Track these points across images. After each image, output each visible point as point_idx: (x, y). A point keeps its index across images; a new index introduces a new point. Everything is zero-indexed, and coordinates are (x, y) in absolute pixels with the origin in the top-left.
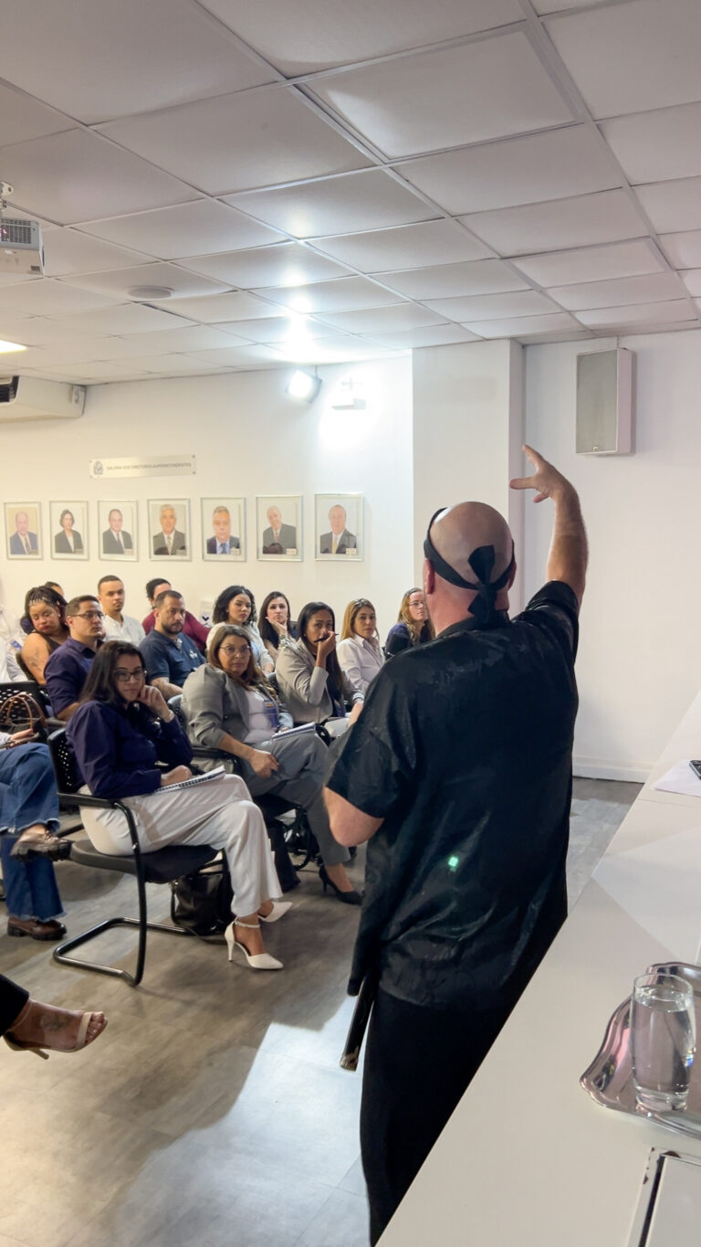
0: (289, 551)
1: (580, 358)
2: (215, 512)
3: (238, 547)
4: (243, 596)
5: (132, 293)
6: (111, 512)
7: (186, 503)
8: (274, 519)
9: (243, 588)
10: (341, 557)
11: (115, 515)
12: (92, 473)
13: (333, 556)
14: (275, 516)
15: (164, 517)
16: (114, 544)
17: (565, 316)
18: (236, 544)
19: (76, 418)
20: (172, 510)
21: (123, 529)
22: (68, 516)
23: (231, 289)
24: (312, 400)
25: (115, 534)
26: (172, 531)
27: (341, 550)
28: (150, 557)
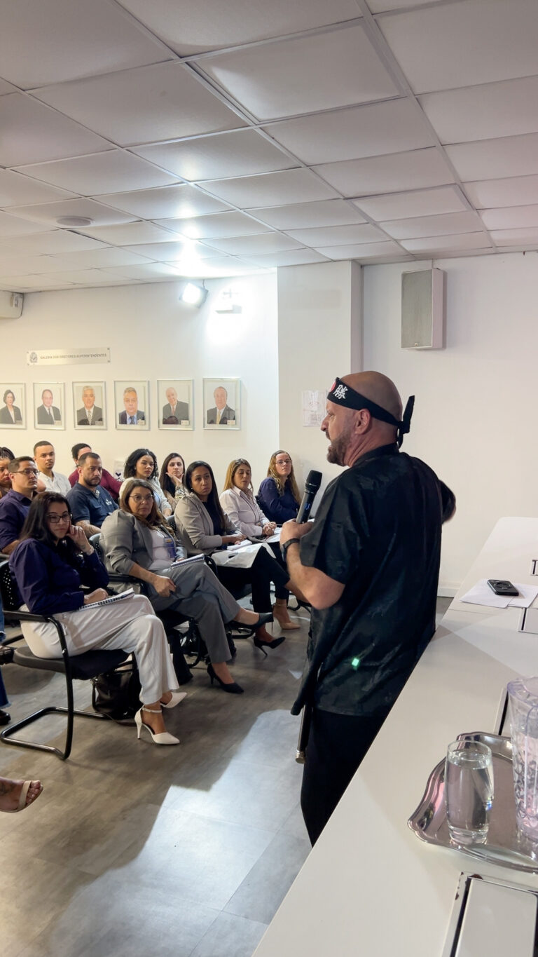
0: (183, 422)
1: (405, 276)
2: (125, 392)
3: (143, 419)
4: (148, 457)
5: (58, 222)
6: (44, 391)
7: (103, 385)
8: (172, 397)
9: (147, 450)
10: (223, 426)
11: (47, 394)
12: (29, 361)
13: (217, 426)
14: (173, 395)
15: (85, 396)
16: (46, 417)
17: (393, 243)
18: (142, 417)
19: (16, 318)
20: (92, 390)
21: (53, 405)
22: (10, 395)
23: (137, 219)
24: (200, 306)
25: (47, 409)
26: (91, 407)
27: (223, 421)
28: (75, 427)
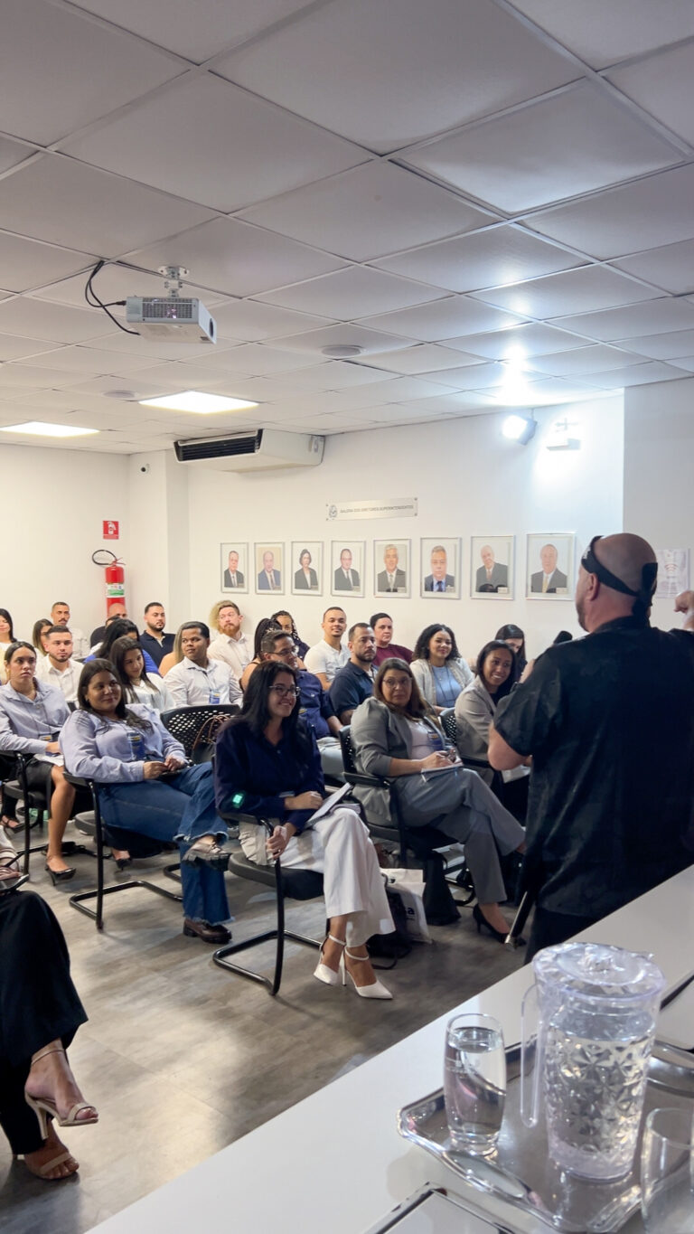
0: (501, 590)
2: (433, 551)
3: (452, 585)
6: (342, 551)
7: (407, 543)
8: (488, 558)
10: (552, 596)
11: (346, 554)
12: (328, 515)
13: (543, 596)
14: (489, 555)
15: (387, 556)
16: (344, 581)
18: (451, 582)
19: (315, 466)
20: (395, 549)
21: (352, 567)
22: (306, 555)
23: (416, 343)
24: (526, 441)
25: (345, 571)
26: (394, 569)
27: (551, 591)
